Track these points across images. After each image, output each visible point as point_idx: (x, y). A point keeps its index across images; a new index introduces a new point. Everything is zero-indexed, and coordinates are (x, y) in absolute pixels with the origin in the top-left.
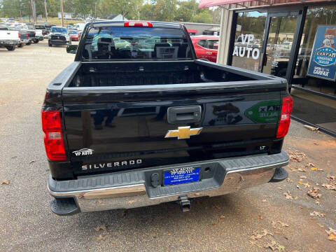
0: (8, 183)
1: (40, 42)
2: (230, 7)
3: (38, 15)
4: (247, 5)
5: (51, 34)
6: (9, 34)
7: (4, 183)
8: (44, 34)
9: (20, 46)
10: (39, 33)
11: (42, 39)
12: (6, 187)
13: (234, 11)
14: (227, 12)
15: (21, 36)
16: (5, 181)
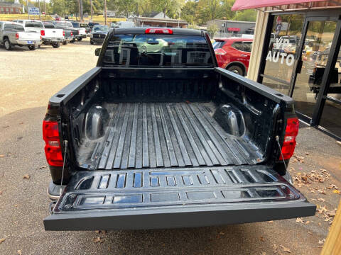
0: (28, 177)
1: (83, 39)
2: (266, 10)
3: (84, 12)
4: (283, 7)
5: (93, 32)
6: (54, 32)
7: (25, 178)
8: (87, 32)
9: (65, 43)
10: (82, 31)
11: (85, 37)
12: (26, 181)
13: (270, 13)
14: (262, 14)
15: (66, 35)
16: (26, 175)
